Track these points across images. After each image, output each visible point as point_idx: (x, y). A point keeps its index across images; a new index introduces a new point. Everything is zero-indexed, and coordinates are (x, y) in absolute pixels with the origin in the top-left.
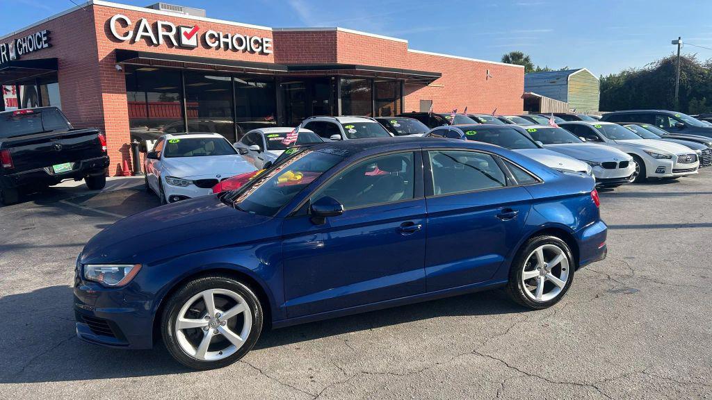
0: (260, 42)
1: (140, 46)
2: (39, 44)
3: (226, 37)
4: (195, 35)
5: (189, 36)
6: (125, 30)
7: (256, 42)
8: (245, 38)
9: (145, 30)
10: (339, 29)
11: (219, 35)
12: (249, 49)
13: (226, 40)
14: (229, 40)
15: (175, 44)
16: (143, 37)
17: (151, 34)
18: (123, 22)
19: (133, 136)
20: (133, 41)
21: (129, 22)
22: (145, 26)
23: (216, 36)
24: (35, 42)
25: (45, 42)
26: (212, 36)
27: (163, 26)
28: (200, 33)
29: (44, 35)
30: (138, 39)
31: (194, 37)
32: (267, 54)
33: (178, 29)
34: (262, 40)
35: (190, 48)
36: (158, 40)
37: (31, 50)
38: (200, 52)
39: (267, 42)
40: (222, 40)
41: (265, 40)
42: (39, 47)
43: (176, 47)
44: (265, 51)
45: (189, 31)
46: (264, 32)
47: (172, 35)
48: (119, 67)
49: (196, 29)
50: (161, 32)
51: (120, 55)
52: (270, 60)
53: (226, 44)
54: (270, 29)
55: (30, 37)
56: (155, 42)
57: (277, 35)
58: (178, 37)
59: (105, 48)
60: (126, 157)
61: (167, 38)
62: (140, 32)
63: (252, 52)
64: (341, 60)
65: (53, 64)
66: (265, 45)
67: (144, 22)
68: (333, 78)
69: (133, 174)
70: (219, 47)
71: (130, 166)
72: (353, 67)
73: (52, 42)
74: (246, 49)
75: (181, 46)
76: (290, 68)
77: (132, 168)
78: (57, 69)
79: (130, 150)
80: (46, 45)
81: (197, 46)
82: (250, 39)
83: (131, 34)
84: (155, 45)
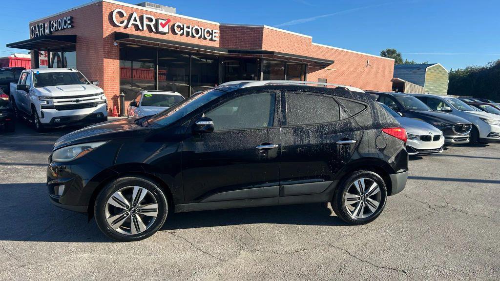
0: (211, 32)
1: (131, 31)
2: (65, 25)
3: (188, 27)
4: (167, 25)
5: (163, 26)
6: (122, 19)
7: (208, 32)
8: (201, 29)
9: (135, 20)
10: (265, 26)
11: (183, 26)
12: (203, 37)
13: (188, 30)
15: (154, 30)
16: (133, 24)
17: (138, 23)
18: (121, 14)
19: (121, 91)
20: (126, 27)
21: (125, 14)
22: (135, 18)
23: (182, 26)
24: (62, 24)
25: (69, 24)
26: (179, 26)
27: (147, 18)
28: (171, 24)
29: (69, 20)
30: (130, 25)
31: (167, 26)
32: (215, 41)
33: (157, 21)
34: (212, 31)
35: (164, 33)
36: (143, 27)
37: (59, 29)
38: (170, 37)
39: (215, 33)
40: (186, 29)
41: (214, 31)
42: (65, 27)
43: (154, 33)
44: (214, 39)
45: (164, 22)
46: (214, 26)
47: (152, 24)
48: (115, 44)
49: (169, 21)
50: (146, 22)
51: (117, 36)
52: (217, 44)
53: (188, 33)
54: (218, 24)
55: (60, 20)
56: (141, 28)
57: (223, 29)
58: (156, 26)
59: (108, 30)
60: (115, 104)
61: (149, 27)
62: (132, 22)
63: (205, 38)
64: (265, 47)
65: (73, 39)
66: (214, 35)
67: (135, 15)
68: (259, 60)
69: (119, 116)
70: (183, 34)
71: (118, 110)
72: (273, 53)
73: (73, 24)
74: (201, 36)
75: (158, 32)
76: (229, 51)
77: (119, 111)
78: (76, 42)
79: (119, 99)
80: (70, 26)
81: (168, 33)
82: (204, 30)
83: (126, 22)
84: (141, 31)
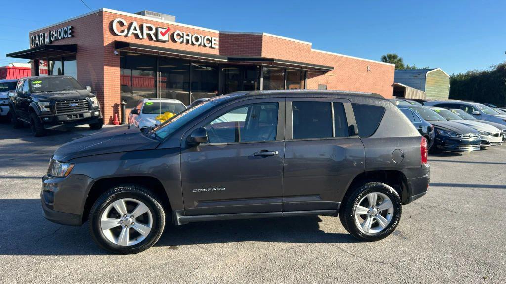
0: (210, 40)
1: (131, 39)
2: (66, 35)
3: (188, 35)
4: (168, 33)
5: (163, 34)
6: (122, 28)
7: (208, 40)
9: (135, 29)
10: (264, 34)
11: (183, 34)
12: (202, 44)
13: (188, 38)
14: (189, 38)
15: (154, 38)
16: (133, 33)
17: (138, 32)
18: (121, 24)
19: (122, 99)
21: (125, 23)
22: (135, 27)
23: (182, 35)
24: (63, 33)
25: (70, 34)
26: (178, 35)
27: (147, 27)
28: (170, 32)
29: (70, 29)
30: (130, 34)
31: (167, 35)
32: (214, 48)
33: (157, 29)
34: (212, 38)
35: (164, 42)
36: (143, 36)
37: (60, 38)
38: (170, 45)
39: (215, 40)
40: (185, 38)
41: (214, 39)
42: (66, 37)
43: (154, 41)
44: (213, 46)
45: (163, 31)
46: (214, 34)
47: (152, 33)
48: (116, 53)
49: (169, 29)
50: (146, 31)
51: (118, 45)
52: (216, 52)
53: (188, 41)
54: (218, 32)
55: (60, 30)
56: (141, 37)
57: (223, 37)
59: (108, 39)
60: (116, 112)
61: (149, 35)
62: (132, 30)
63: (205, 46)
64: (265, 54)
65: (74, 48)
66: (213, 42)
67: (135, 24)
68: (258, 67)
69: (120, 123)
70: (182, 42)
71: (118, 118)
72: (272, 60)
73: (74, 34)
74: (201, 44)
75: (158, 40)
76: (229, 59)
77: (120, 119)
78: (76, 52)
79: (119, 107)
80: (70, 36)
81: (168, 41)
82: (204, 38)
83: (126, 31)
84: (141, 39)
